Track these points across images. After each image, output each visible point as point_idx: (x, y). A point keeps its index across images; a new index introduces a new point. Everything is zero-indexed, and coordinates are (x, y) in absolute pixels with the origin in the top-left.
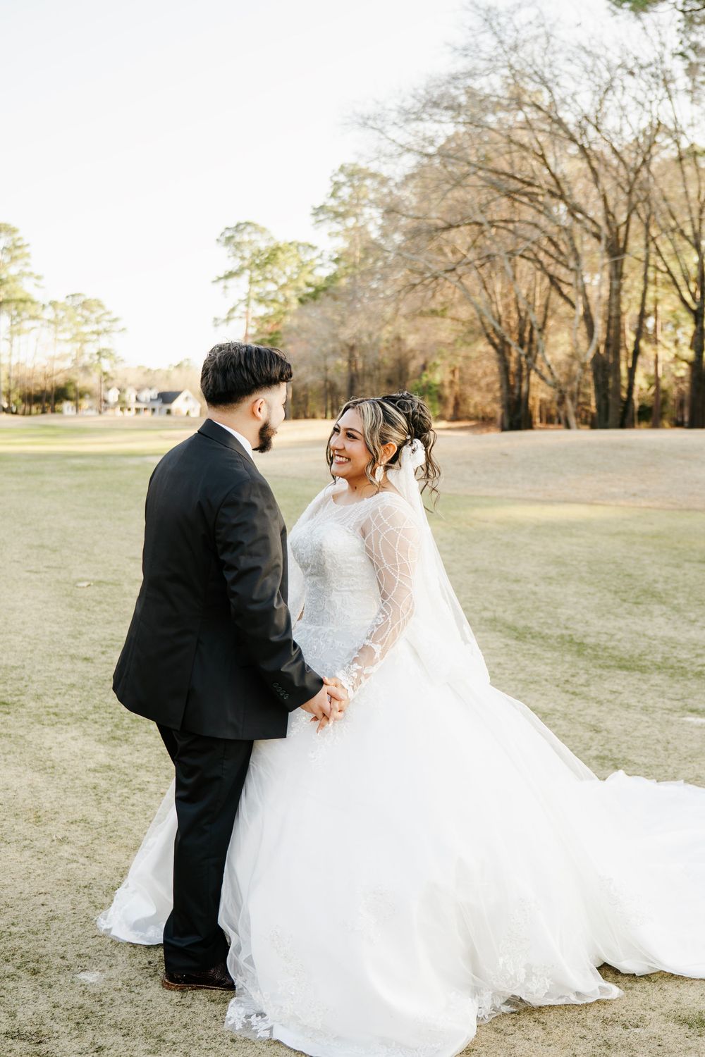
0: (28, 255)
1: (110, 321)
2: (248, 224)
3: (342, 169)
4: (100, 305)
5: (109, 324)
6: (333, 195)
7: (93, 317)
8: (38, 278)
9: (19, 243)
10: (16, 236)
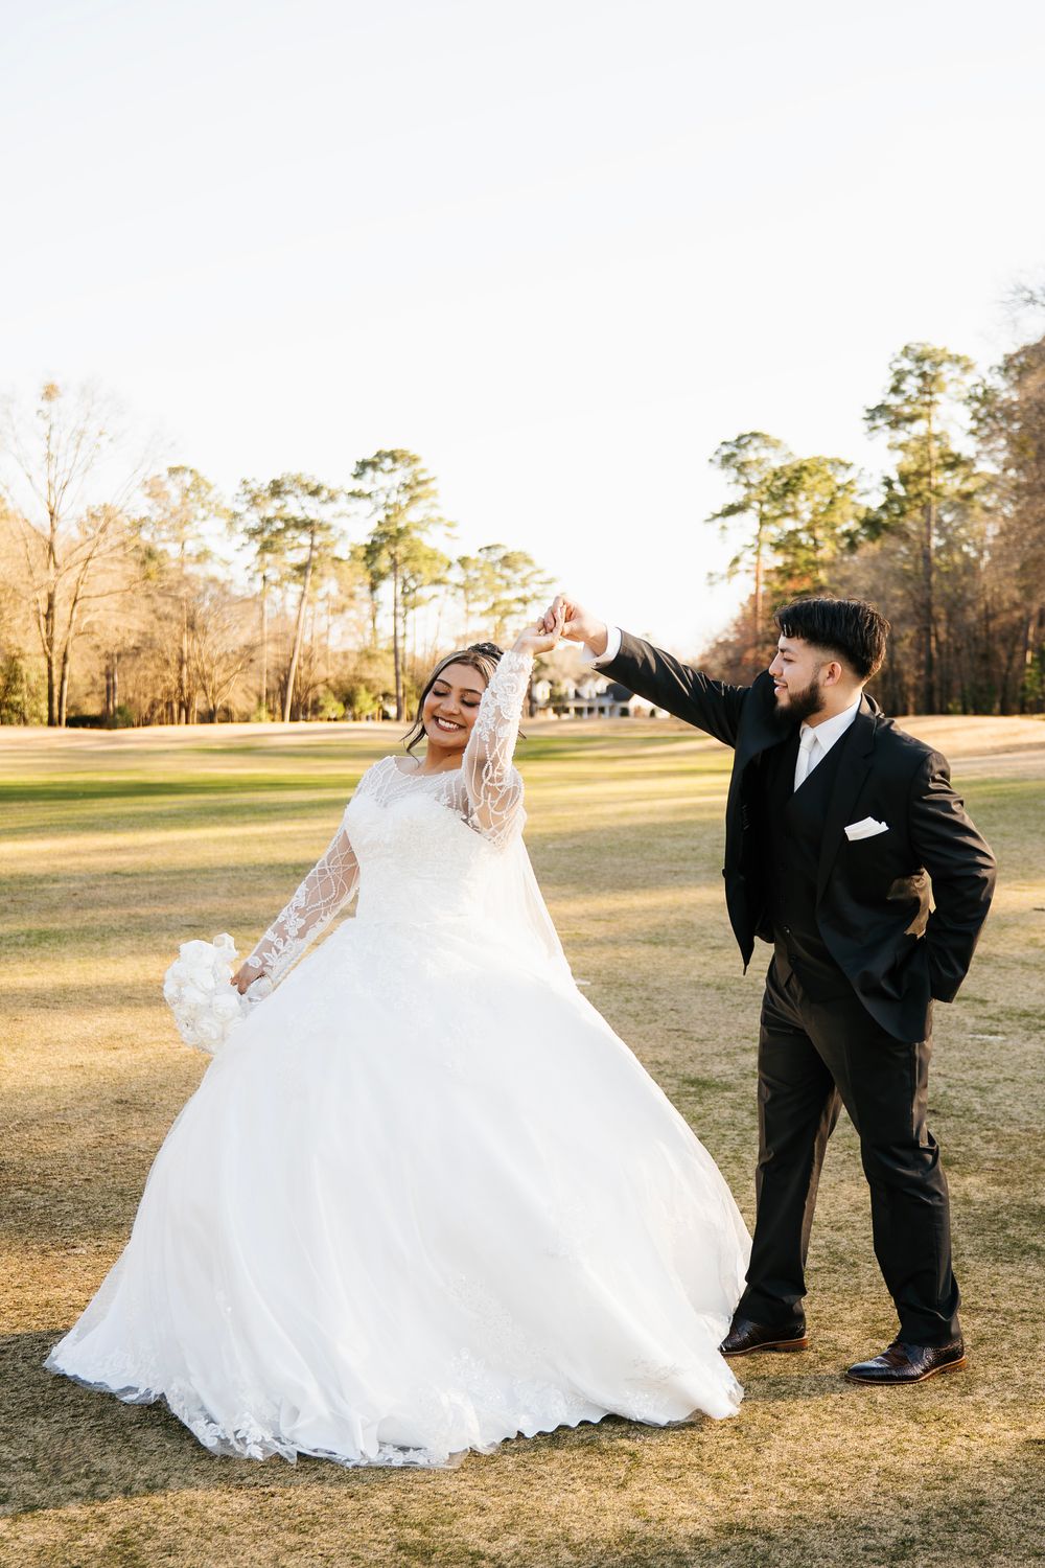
0: (434, 493)
1: (541, 583)
2: (755, 435)
3: (906, 351)
4: (528, 562)
5: (540, 587)
6: (895, 390)
7: (517, 578)
8: (450, 525)
9: (422, 477)
10: (418, 466)
